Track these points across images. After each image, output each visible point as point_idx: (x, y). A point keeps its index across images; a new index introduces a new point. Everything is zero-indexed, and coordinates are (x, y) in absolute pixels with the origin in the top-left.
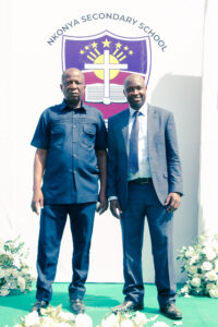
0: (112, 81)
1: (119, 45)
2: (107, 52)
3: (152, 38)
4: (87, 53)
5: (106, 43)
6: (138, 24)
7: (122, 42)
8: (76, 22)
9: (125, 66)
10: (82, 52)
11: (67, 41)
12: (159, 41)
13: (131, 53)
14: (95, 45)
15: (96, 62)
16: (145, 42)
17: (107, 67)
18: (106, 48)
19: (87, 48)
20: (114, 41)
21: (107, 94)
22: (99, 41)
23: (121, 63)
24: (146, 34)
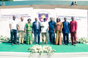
13: (46, 15)
20: (44, 14)
22: (43, 14)
24: (48, 13)
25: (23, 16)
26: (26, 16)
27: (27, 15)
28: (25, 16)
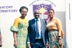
0: (44, 14)
1: (45, 6)
2: (42, 8)
3: (53, 4)
4: (38, 8)
5: (42, 6)
6: (49, 1)
7: (46, 5)
8: (35, 1)
9: (47, 11)
10: (37, 8)
11: (33, 5)
12: (54, 5)
13: (48, 7)
14: (40, 6)
15: (40, 10)
16: (51, 5)
17: (42, 11)
18: (42, 7)
19: (38, 7)
20: (44, 5)
21: (43, 17)
23: (46, 10)
24: (51, 3)
25: (3, 9)
26: (9, 9)
27: (10, 7)
28: (6, 9)
